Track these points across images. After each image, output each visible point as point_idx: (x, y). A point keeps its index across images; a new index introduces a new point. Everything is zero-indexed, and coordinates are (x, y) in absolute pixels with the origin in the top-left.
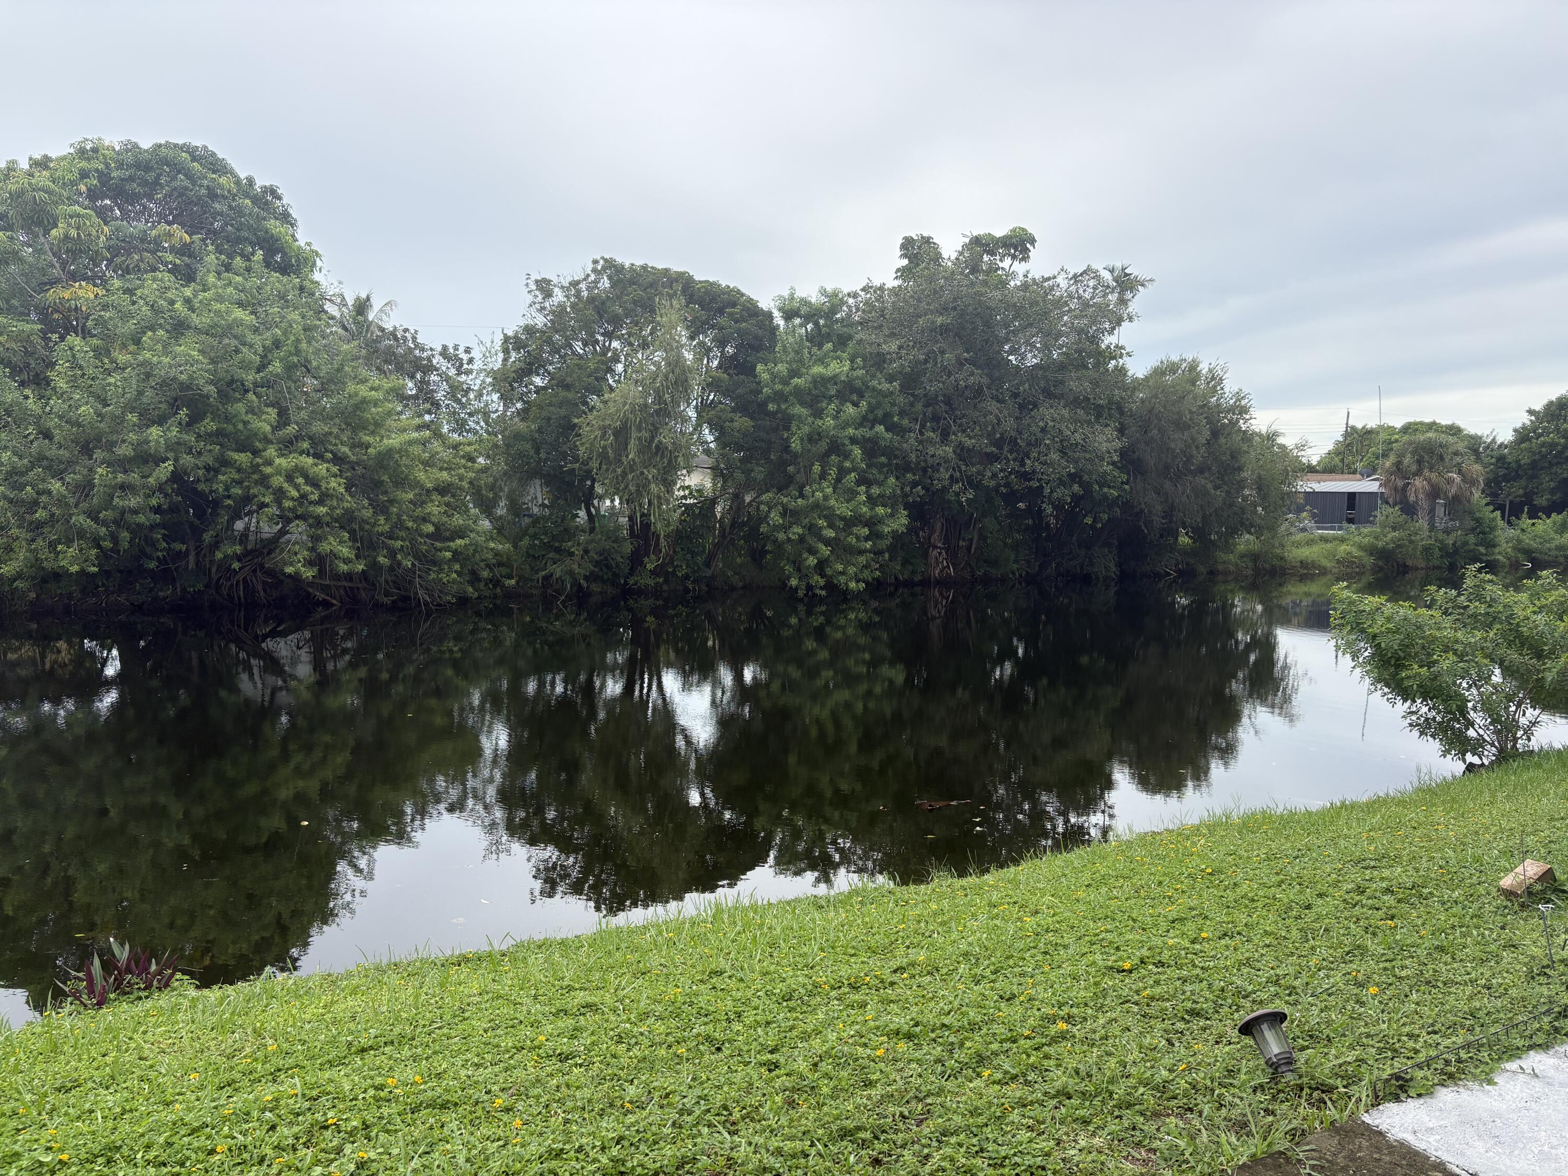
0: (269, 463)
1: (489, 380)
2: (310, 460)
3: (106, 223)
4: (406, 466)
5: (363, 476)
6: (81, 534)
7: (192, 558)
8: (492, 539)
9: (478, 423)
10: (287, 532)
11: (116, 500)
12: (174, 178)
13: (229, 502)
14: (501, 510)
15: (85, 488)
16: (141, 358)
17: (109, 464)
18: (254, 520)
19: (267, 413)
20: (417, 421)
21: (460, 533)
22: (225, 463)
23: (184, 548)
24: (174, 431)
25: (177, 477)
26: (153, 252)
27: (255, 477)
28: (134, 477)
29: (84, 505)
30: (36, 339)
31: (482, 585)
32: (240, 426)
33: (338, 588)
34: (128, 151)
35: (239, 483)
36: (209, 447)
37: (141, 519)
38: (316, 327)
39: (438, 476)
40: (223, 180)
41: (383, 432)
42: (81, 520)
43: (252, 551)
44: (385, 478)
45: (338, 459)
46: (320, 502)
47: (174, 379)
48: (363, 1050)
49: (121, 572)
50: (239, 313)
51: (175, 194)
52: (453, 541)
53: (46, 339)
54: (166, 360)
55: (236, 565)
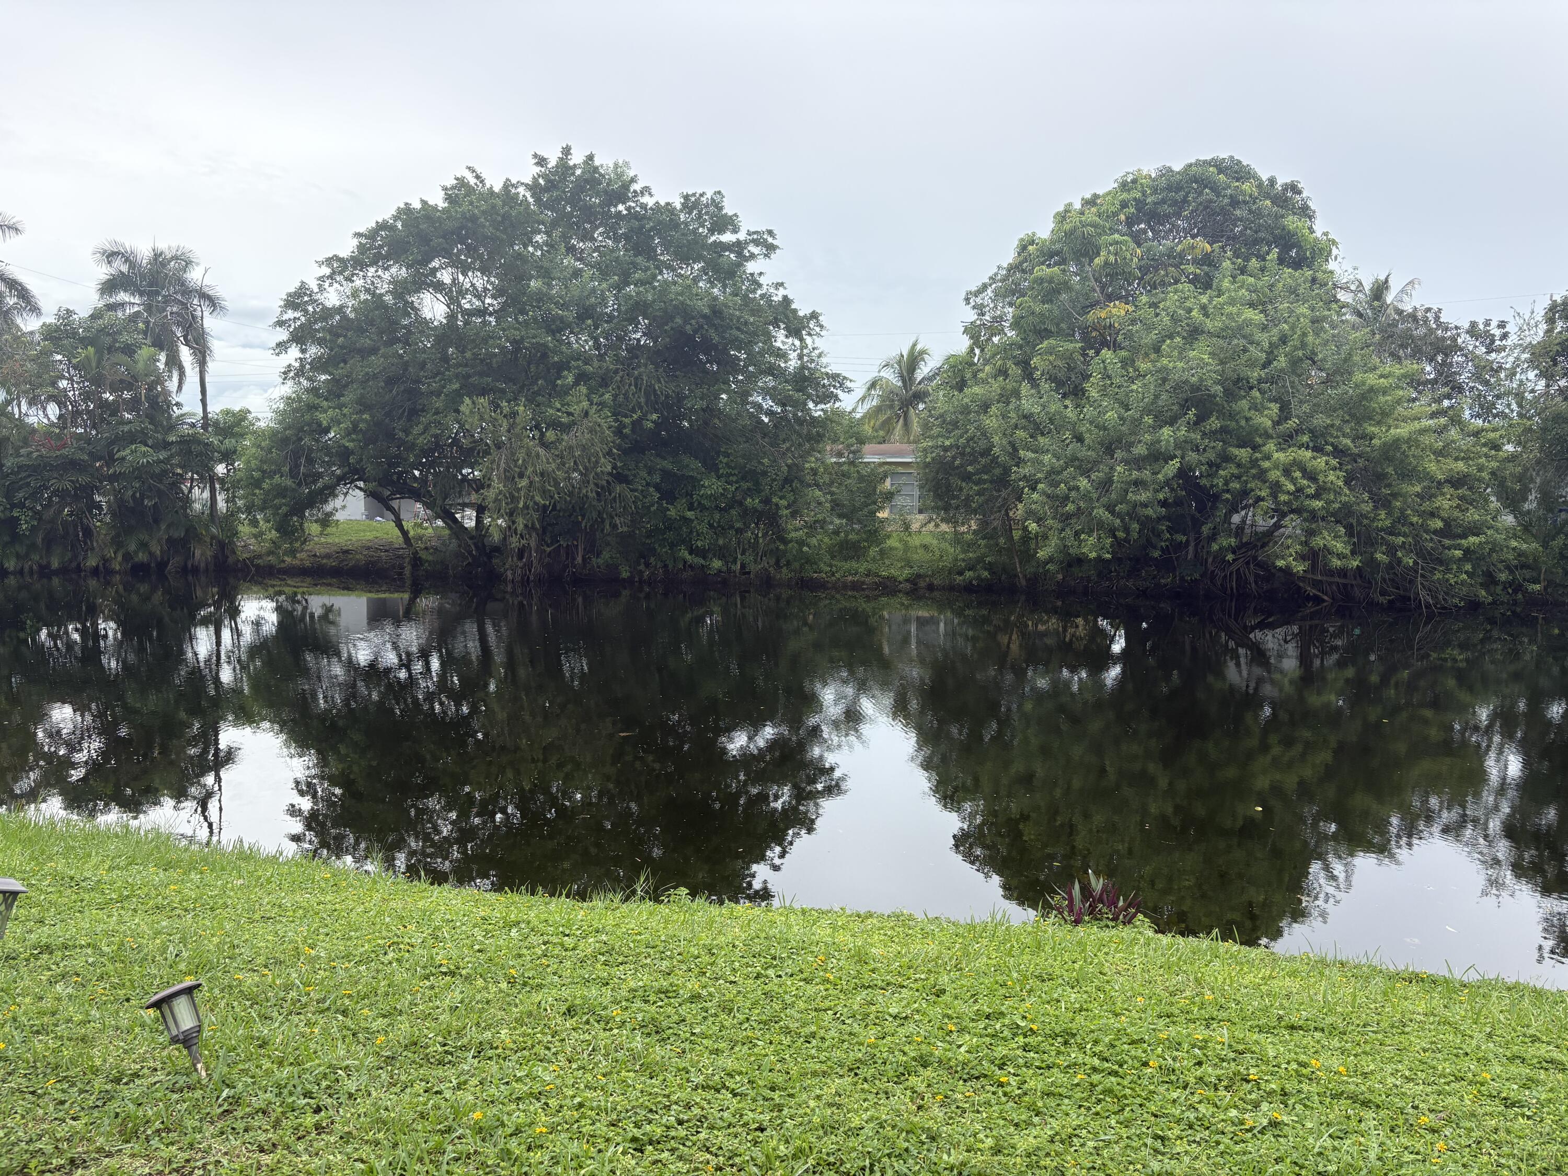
0: (1268, 457)
1: (1526, 356)
2: (1309, 454)
3: (1139, 245)
4: (1414, 456)
5: (1366, 469)
6: (1101, 525)
7: (1191, 549)
8: (1515, 537)
9: (1509, 405)
10: (1281, 527)
11: (1130, 495)
12: (1200, 193)
13: (1228, 496)
14: (1531, 504)
15: (1106, 484)
16: (1159, 365)
17: (1127, 462)
18: (1250, 514)
19: (1269, 409)
20: (1434, 407)
21: (1475, 530)
22: (1226, 458)
23: (1184, 539)
24: (1183, 432)
25: (1184, 473)
26: (1177, 266)
27: (1254, 471)
28: (1146, 474)
29: (1104, 500)
30: (1077, 356)
31: (1499, 589)
32: (1243, 423)
33: (1330, 584)
34: (1161, 176)
35: (1238, 477)
36: (1212, 444)
37: (1149, 512)
38: (1324, 318)
39: (1453, 466)
40: (1246, 187)
41: (1391, 422)
42: (1100, 512)
43: (1247, 543)
44: (1390, 470)
45: (1338, 452)
46: (1317, 496)
47: (1186, 382)
48: (1292, 1028)
49: (1130, 559)
50: (1251, 314)
51: (1201, 208)
52: (1466, 537)
53: (1085, 355)
54: (1180, 365)
55: (1230, 557)
